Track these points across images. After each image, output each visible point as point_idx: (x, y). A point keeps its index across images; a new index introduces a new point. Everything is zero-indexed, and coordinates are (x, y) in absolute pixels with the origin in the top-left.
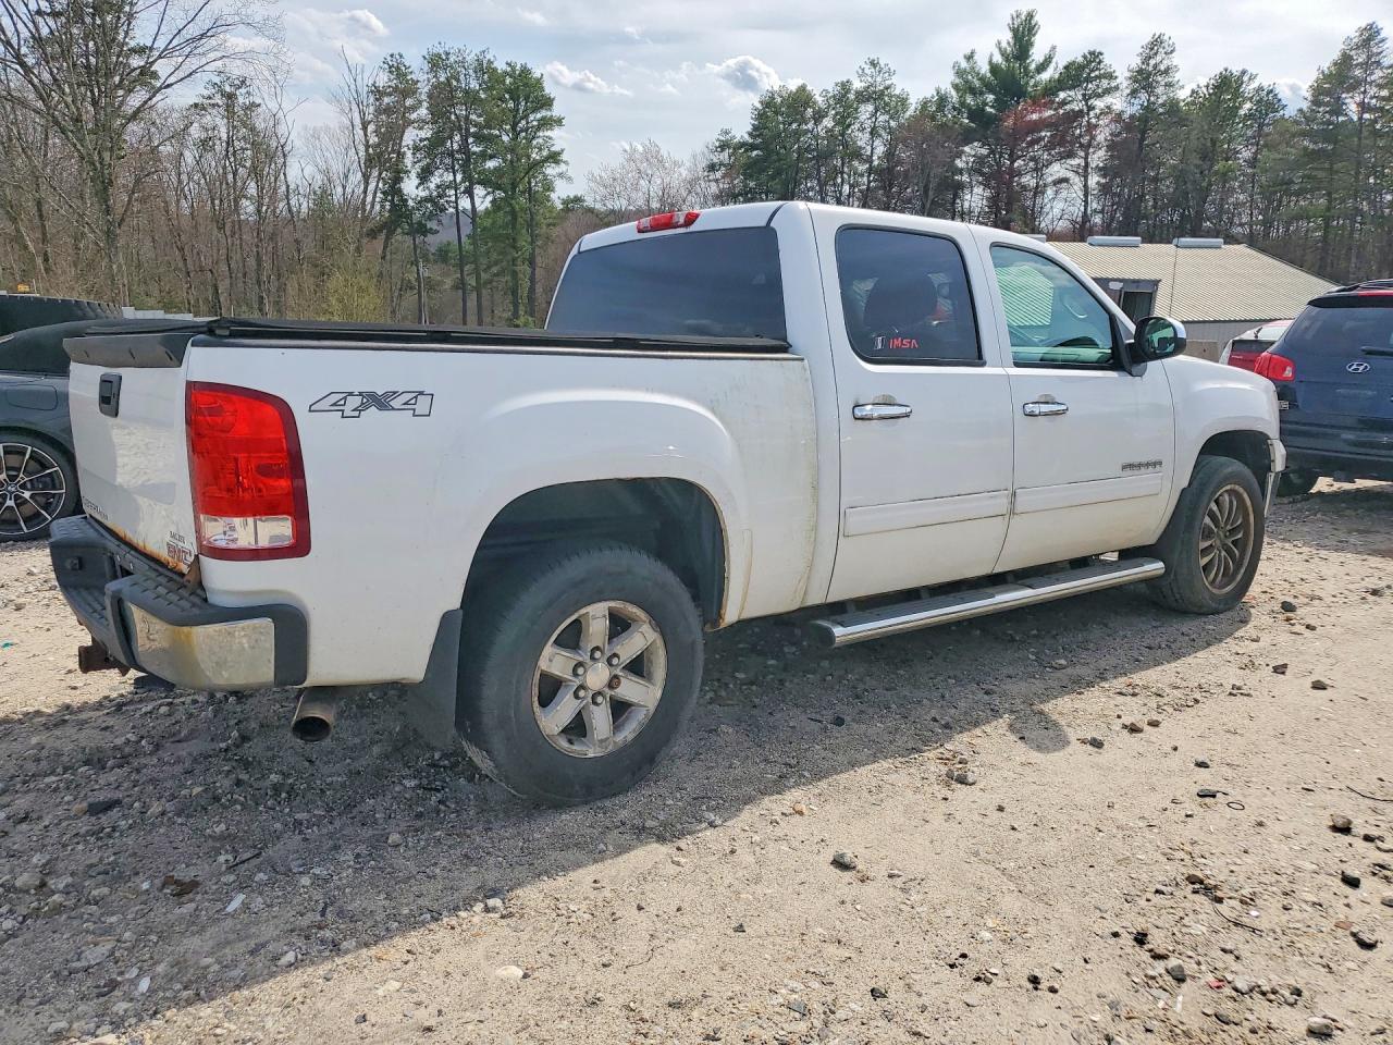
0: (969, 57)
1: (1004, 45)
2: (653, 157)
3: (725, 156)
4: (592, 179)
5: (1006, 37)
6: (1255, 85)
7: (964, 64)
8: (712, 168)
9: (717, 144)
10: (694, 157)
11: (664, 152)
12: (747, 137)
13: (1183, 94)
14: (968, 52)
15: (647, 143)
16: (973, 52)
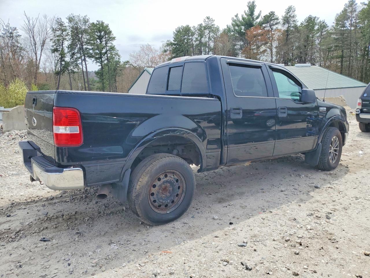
0: (236, 16)
1: (246, 12)
2: (149, 49)
3: (168, 48)
4: (131, 56)
5: (247, 9)
6: (318, 21)
7: (235, 18)
8: (165, 51)
9: (166, 44)
10: (160, 48)
11: (152, 47)
12: (173, 42)
15: (147, 45)
16: (237, 14)
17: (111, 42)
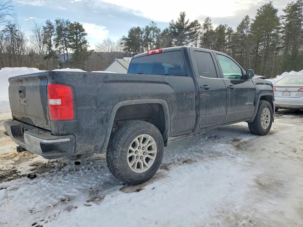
0: (172, 21)
1: (179, 18)
2: (109, 41)
3: (124, 41)
4: (96, 46)
5: (180, 17)
6: (228, 27)
7: (171, 23)
8: (121, 44)
9: (122, 39)
10: (118, 41)
11: (111, 41)
12: (128, 37)
13: (214, 29)
15: (108, 38)
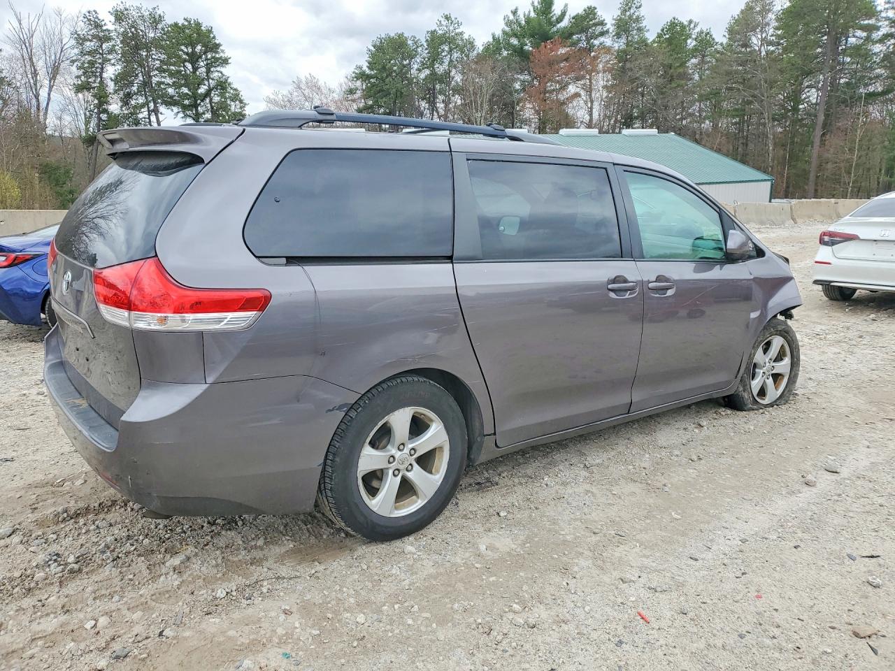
0: (514, 13)
1: (536, 4)
2: (314, 86)
3: (359, 83)
4: (269, 101)
6: (698, 29)
8: (351, 92)
9: (353, 75)
11: (321, 83)
14: (514, 8)
15: (309, 76)
16: (516, 9)
17: (218, 69)
